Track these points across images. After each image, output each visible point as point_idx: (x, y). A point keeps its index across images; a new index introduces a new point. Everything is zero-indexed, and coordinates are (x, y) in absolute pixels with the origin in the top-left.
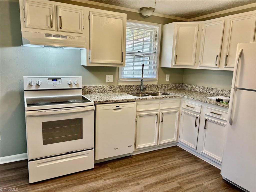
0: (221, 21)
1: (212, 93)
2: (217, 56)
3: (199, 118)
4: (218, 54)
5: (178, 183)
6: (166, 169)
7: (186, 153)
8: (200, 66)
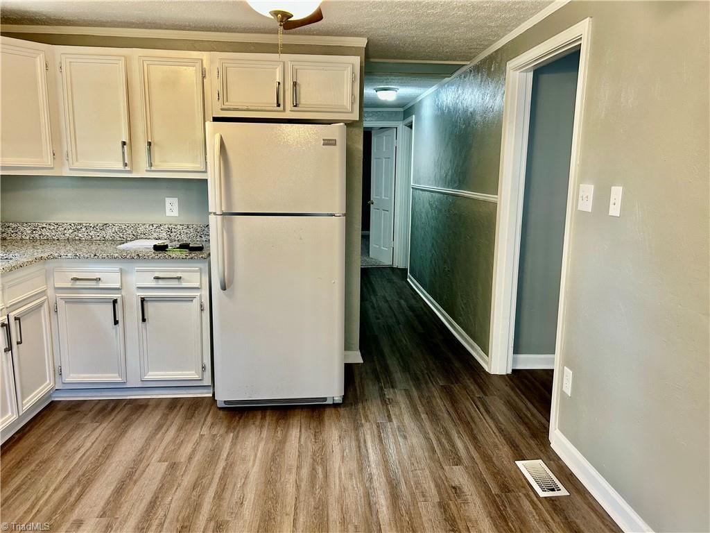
0: (118, 58)
1: (107, 237)
2: (124, 143)
3: (119, 301)
4: (125, 139)
5: (159, 461)
6: (100, 456)
7: (96, 404)
8: (71, 169)
